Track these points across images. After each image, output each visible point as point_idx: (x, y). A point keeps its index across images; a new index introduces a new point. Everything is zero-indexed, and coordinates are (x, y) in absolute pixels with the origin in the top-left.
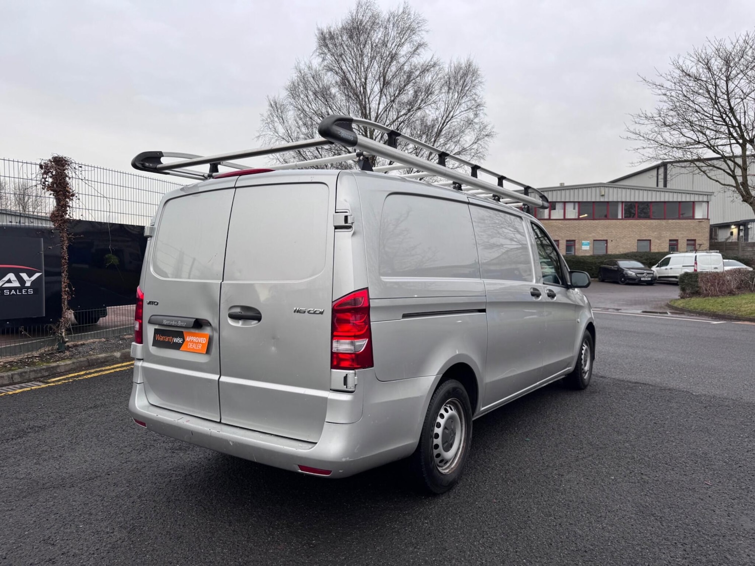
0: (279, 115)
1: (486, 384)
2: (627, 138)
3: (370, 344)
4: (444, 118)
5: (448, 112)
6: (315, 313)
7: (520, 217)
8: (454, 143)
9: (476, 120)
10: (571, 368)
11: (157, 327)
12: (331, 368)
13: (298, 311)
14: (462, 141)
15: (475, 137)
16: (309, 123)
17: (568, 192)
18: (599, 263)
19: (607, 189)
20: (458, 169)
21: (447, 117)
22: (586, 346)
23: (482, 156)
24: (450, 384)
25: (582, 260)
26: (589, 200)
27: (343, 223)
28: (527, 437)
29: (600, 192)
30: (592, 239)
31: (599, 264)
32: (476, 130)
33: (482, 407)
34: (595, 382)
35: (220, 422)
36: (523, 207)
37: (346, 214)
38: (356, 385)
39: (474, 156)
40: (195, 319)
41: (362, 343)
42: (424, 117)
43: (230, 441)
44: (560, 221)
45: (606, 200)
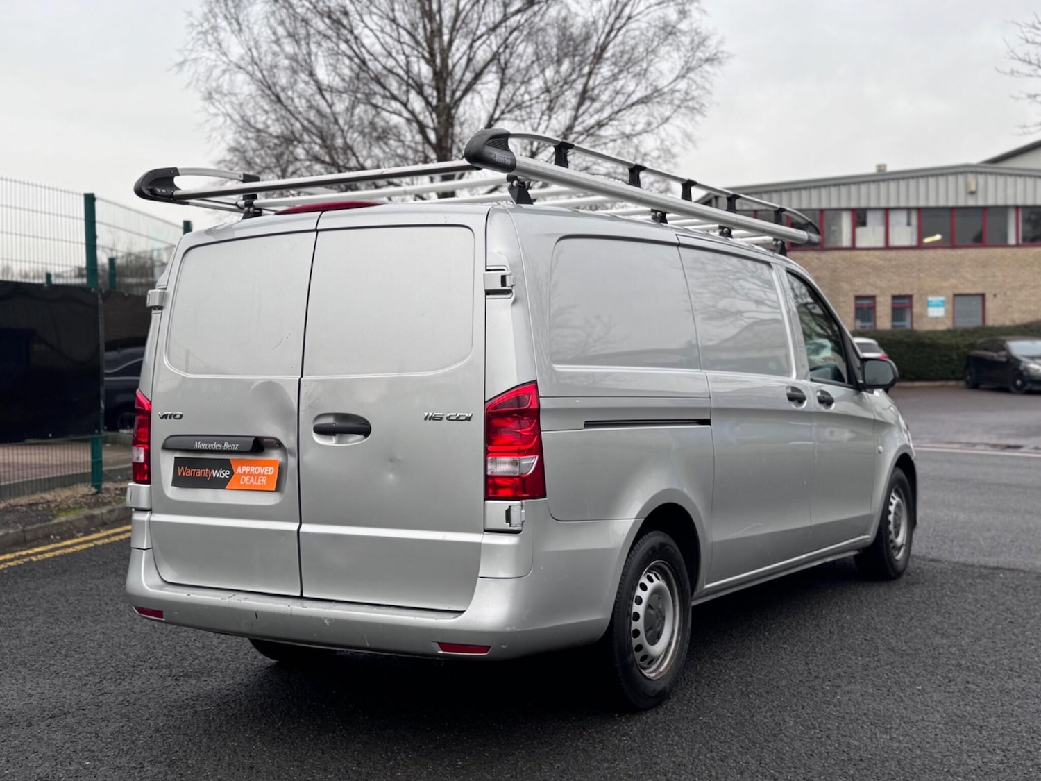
0: (230, 13)
1: (713, 543)
2: (1012, 72)
3: (540, 464)
4: (611, 20)
5: (619, 7)
6: (458, 419)
7: (768, 264)
8: (634, 76)
9: (683, 26)
10: (869, 537)
11: (178, 455)
12: (487, 498)
13: (432, 418)
14: (651, 72)
15: (683, 63)
16: (302, 32)
17: (893, 185)
18: (966, 346)
19: (981, 178)
20: (645, 135)
21: (617, 18)
22: (897, 499)
23: (697, 106)
24: (655, 538)
25: (927, 341)
26: (942, 203)
27: (499, 287)
28: (784, 643)
29: (967, 185)
30: (950, 293)
31: (966, 350)
32: (682, 49)
33: (707, 583)
34: (919, 568)
35: (301, 597)
36: (774, 242)
37: (503, 273)
38: (523, 522)
39: (679, 106)
40: (253, 439)
41: (530, 463)
42: (565, 20)
43: (325, 618)
44: (878, 253)
45: (981, 203)
